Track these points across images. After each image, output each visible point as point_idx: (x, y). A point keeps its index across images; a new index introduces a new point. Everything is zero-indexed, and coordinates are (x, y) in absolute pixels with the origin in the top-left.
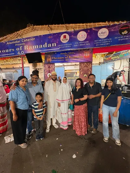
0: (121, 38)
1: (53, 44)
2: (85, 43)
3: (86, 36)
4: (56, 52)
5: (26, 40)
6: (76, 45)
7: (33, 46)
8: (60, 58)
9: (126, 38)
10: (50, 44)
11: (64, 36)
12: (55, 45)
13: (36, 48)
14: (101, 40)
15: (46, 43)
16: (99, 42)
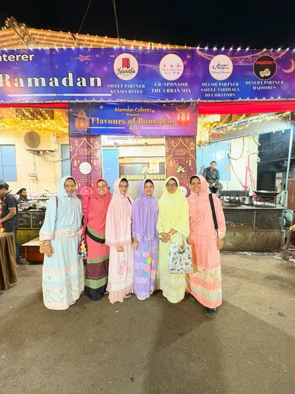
0: (258, 86)
1: (92, 80)
2: (180, 88)
3: (182, 68)
4: (102, 104)
5: (4, 56)
6: (156, 91)
7: (30, 80)
8: (115, 122)
9: (267, 85)
10: (84, 80)
11: (124, 60)
12: (99, 84)
13: (37, 84)
14: (216, 84)
15: (70, 75)
16: (213, 87)
